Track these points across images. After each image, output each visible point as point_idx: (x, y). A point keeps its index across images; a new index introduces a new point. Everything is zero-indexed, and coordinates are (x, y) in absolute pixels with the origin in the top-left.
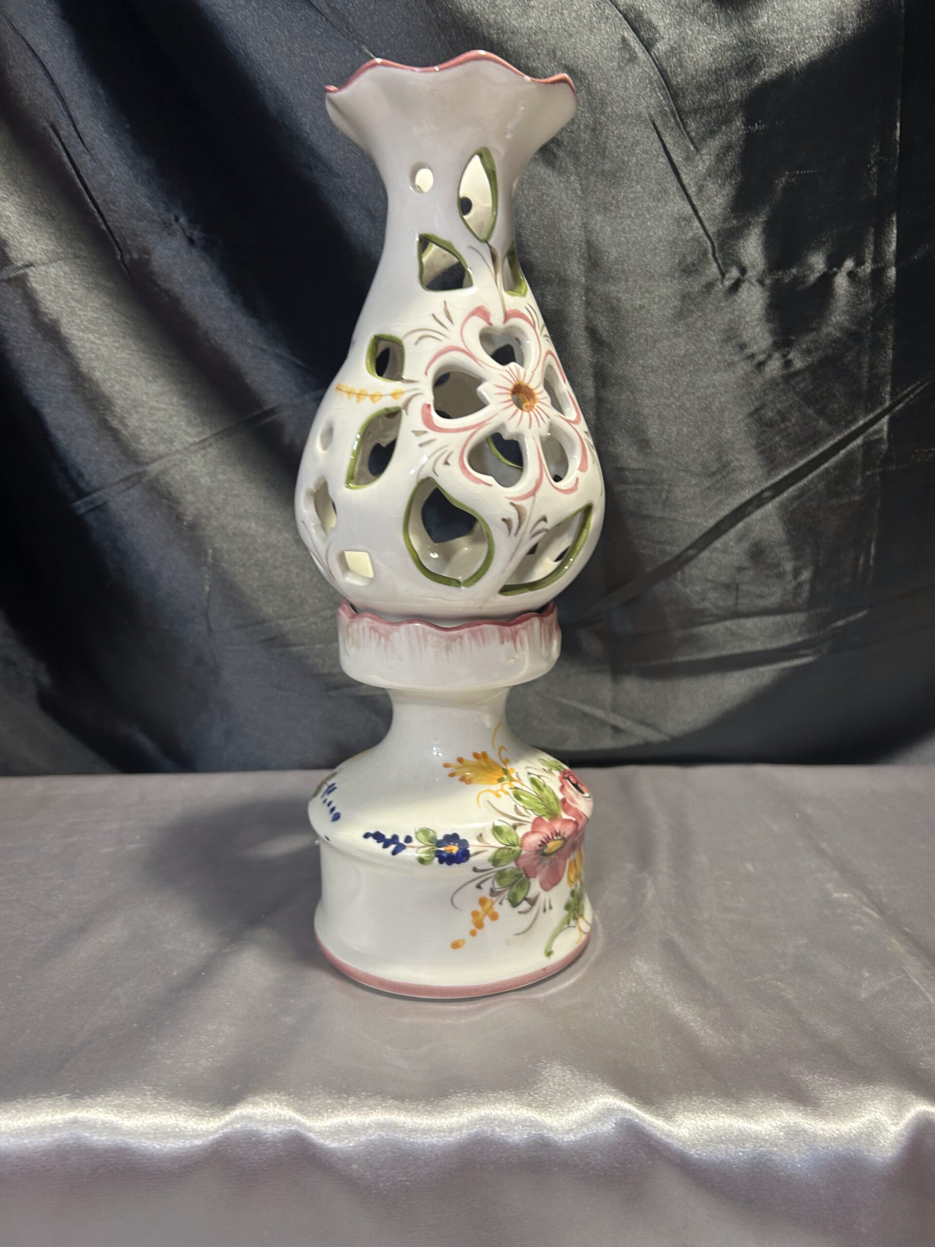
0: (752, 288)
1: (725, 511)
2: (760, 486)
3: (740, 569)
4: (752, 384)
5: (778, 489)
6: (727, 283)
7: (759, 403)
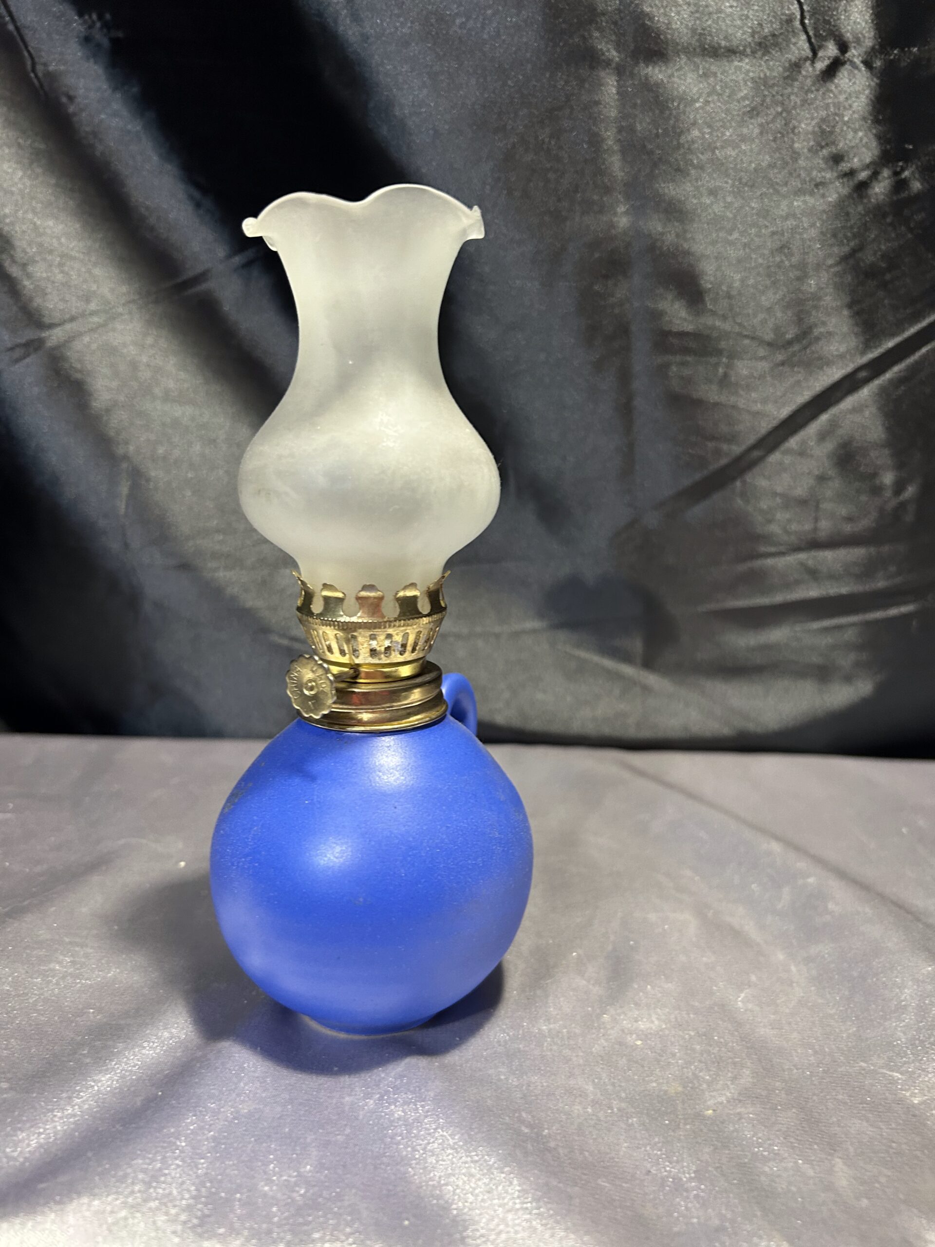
0: (856, 72)
1: (805, 396)
2: (853, 362)
3: (822, 479)
4: (848, 214)
5: (877, 367)
6: (821, 65)
7: (857, 241)
